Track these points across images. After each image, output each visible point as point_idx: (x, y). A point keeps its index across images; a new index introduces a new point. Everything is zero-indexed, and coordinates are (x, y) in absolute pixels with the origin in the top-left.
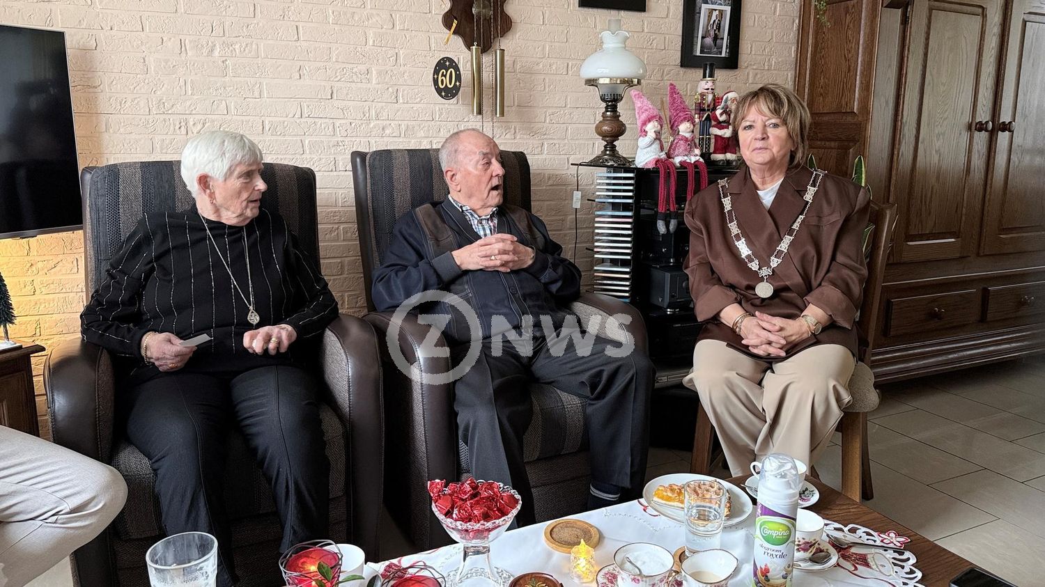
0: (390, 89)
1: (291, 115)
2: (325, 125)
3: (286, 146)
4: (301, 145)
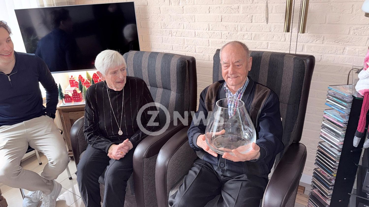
0: (249, 16)
1: (205, 29)
2: (218, 33)
3: (203, 42)
4: (208, 42)
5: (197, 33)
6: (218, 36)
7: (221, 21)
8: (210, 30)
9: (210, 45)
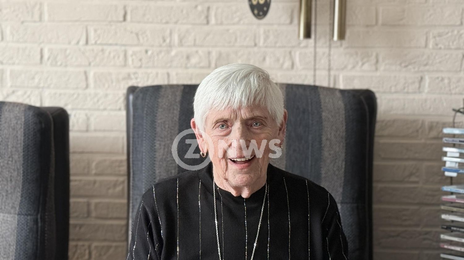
1: (74, 42)
2: (115, 53)
4: (84, 78)
5: (46, 51)
6: (116, 58)
7: (125, 20)
8: (89, 43)
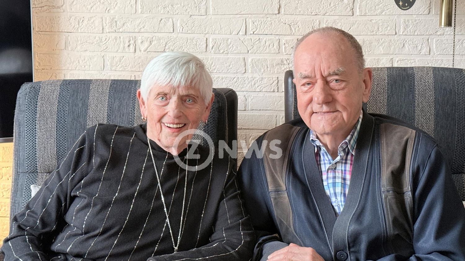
0: (346, 1)
1: (235, 32)
2: (270, 42)
3: (228, 64)
5: (211, 41)
6: (271, 47)
7: (279, 13)
8: (247, 33)
9: (249, 70)
